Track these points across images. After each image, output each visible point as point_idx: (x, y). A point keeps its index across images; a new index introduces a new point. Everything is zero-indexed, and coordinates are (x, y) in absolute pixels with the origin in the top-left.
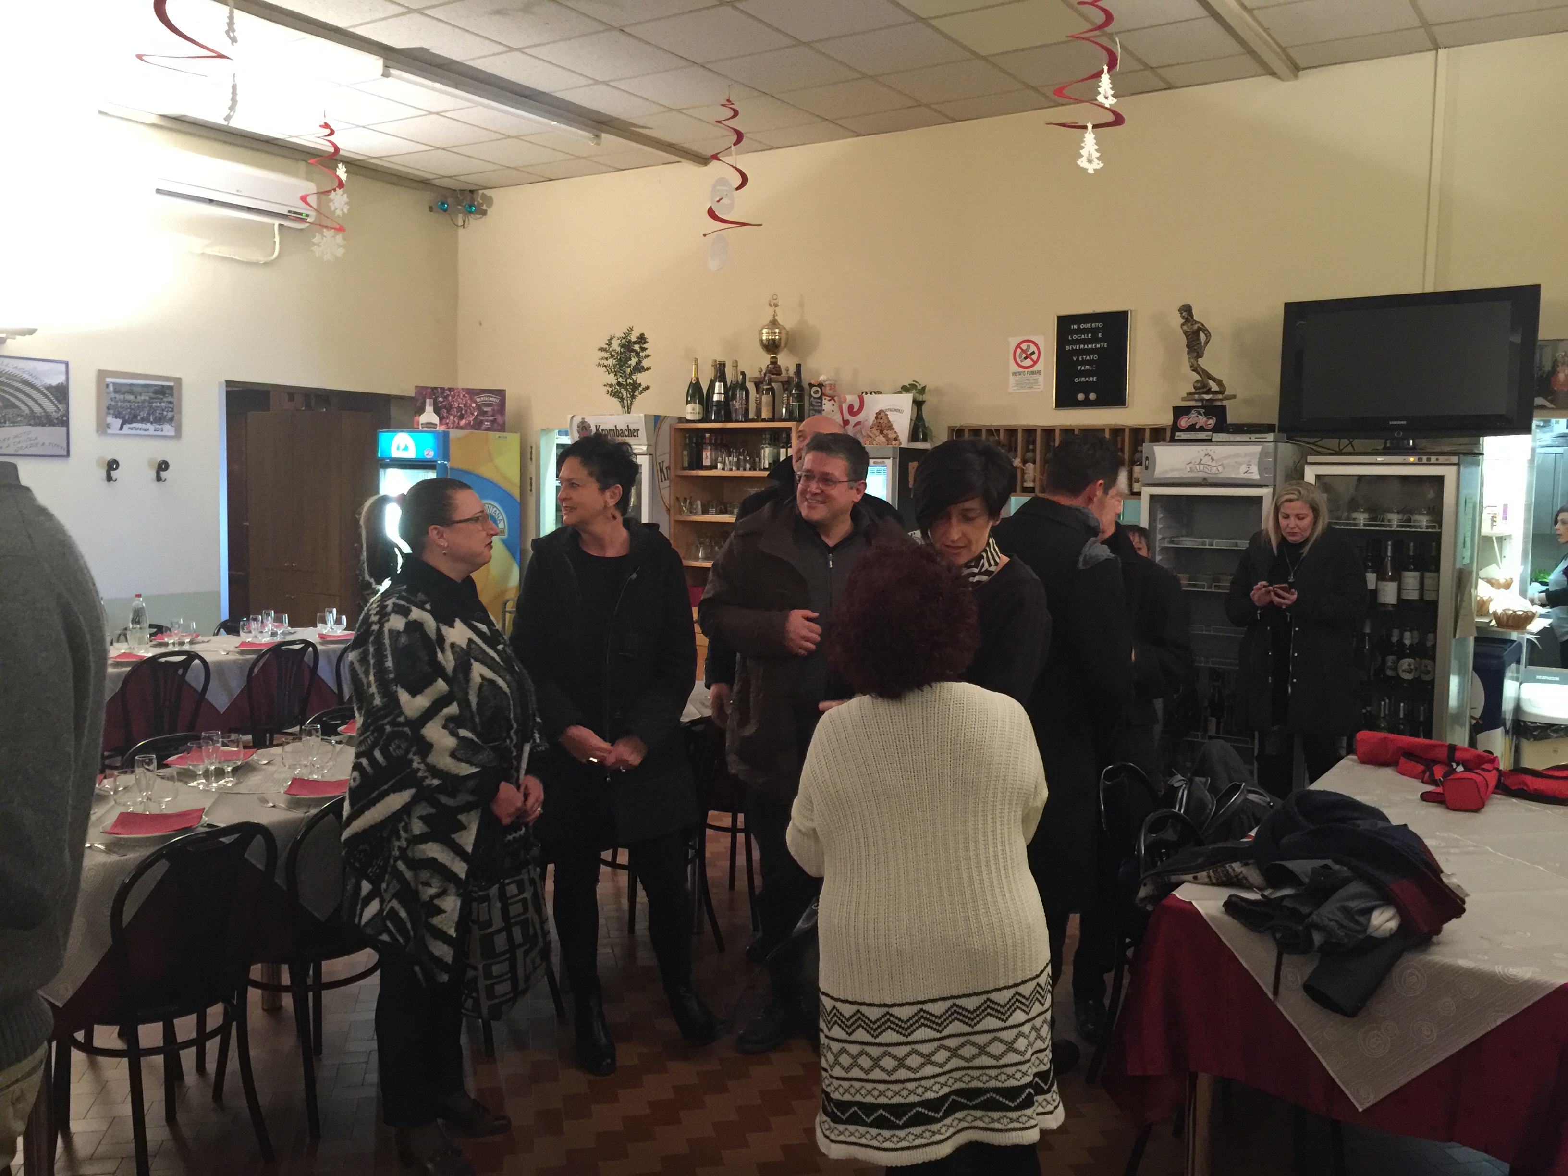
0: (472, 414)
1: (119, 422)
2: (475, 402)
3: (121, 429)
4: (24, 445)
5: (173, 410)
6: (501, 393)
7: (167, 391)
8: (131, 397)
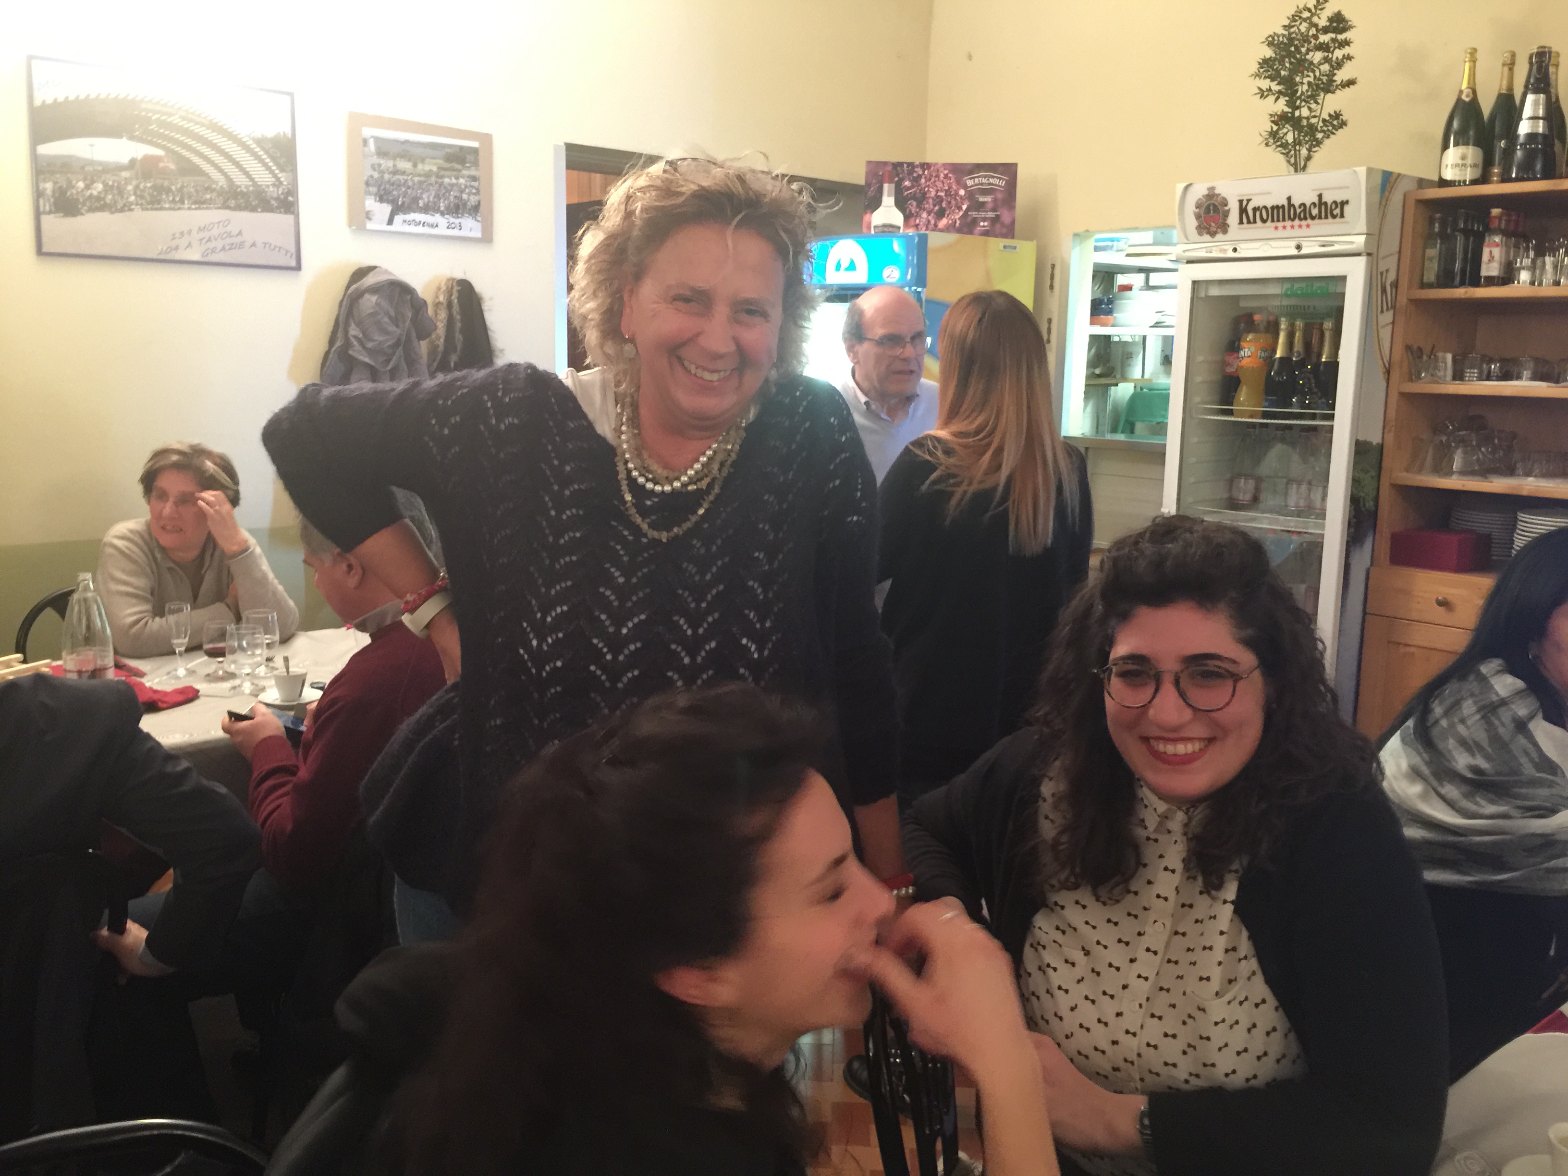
0: (960, 208)
1: (387, 208)
2: (965, 187)
3: (390, 222)
4: (219, 244)
5: (478, 193)
6: (1009, 170)
7: (470, 158)
8: (404, 165)
